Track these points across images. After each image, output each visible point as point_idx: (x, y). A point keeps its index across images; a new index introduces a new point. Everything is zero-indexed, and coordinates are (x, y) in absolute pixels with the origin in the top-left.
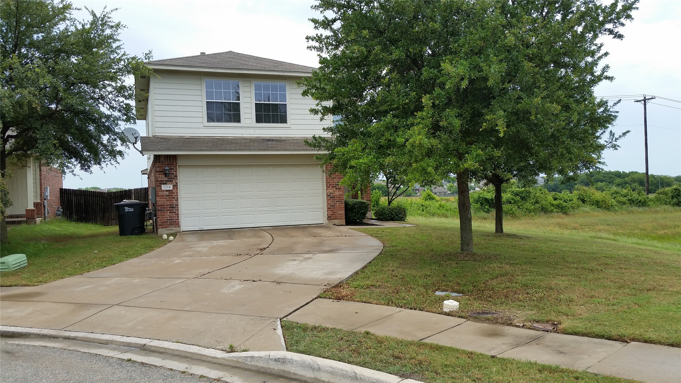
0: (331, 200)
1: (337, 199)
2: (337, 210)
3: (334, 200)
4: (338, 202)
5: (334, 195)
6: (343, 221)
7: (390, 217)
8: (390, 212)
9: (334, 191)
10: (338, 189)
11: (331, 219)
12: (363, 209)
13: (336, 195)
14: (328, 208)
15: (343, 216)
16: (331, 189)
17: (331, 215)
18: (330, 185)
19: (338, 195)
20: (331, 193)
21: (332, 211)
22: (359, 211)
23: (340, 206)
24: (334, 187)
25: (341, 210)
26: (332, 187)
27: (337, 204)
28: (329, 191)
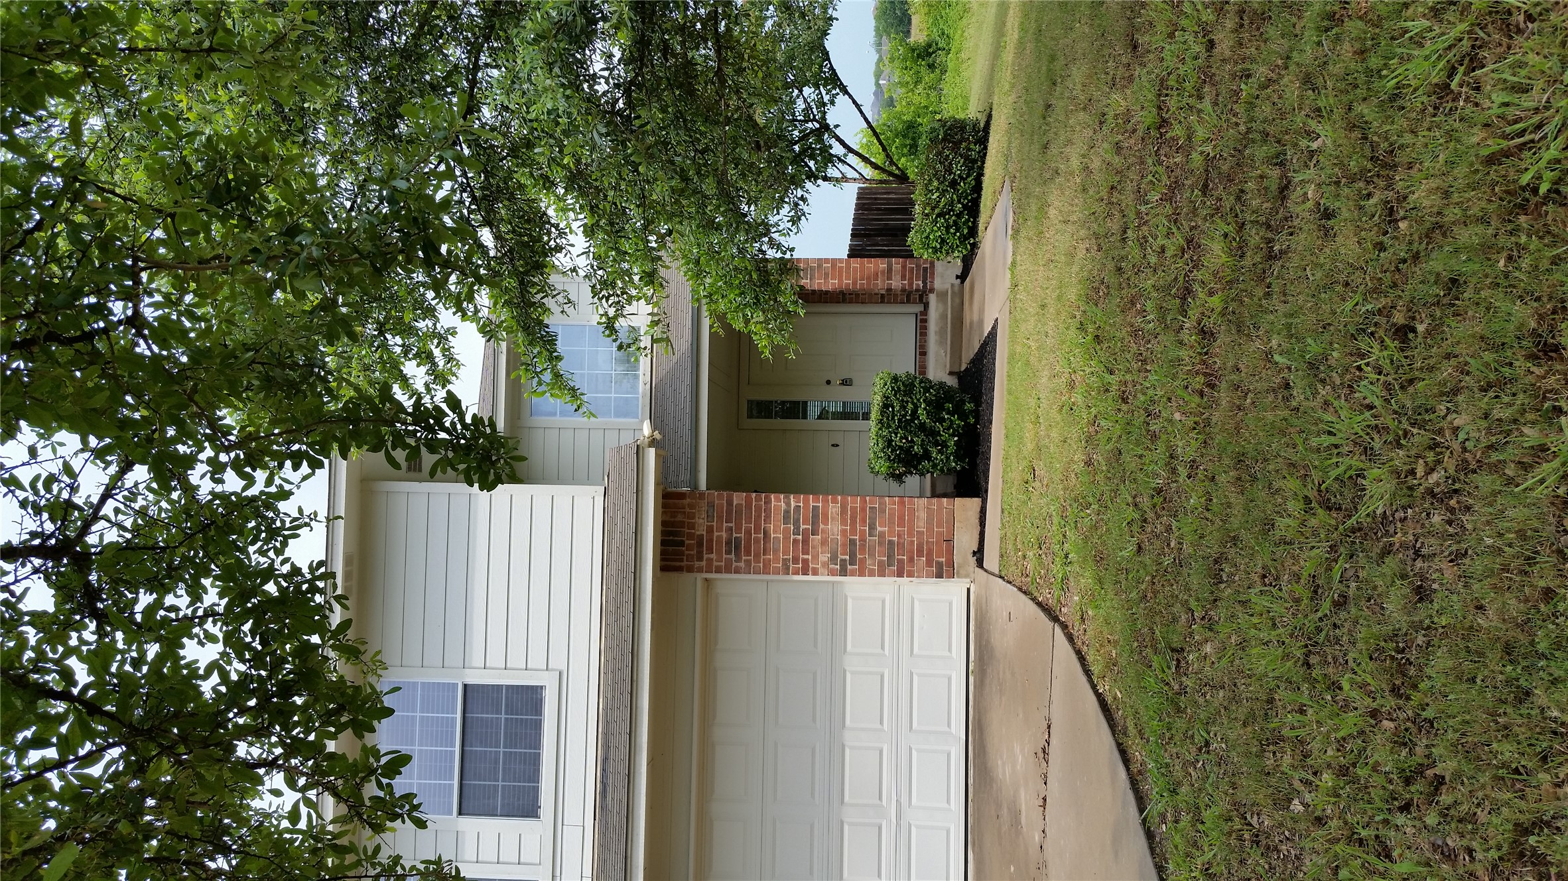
0: (863, 561)
1: (863, 532)
2: (910, 534)
3: (863, 546)
4: (872, 527)
5: (844, 545)
6: (967, 507)
7: (959, 216)
8: (939, 215)
9: (824, 542)
10: (815, 523)
11: (951, 563)
12: (915, 411)
13: (844, 532)
14: (900, 575)
15: (940, 507)
16: (815, 557)
17: (929, 563)
18: (796, 560)
19: (844, 522)
20: (833, 559)
21: (911, 560)
22: (922, 427)
23: (891, 515)
24: (806, 541)
25: (912, 511)
26: (806, 552)
27: (882, 535)
28: (825, 565)
